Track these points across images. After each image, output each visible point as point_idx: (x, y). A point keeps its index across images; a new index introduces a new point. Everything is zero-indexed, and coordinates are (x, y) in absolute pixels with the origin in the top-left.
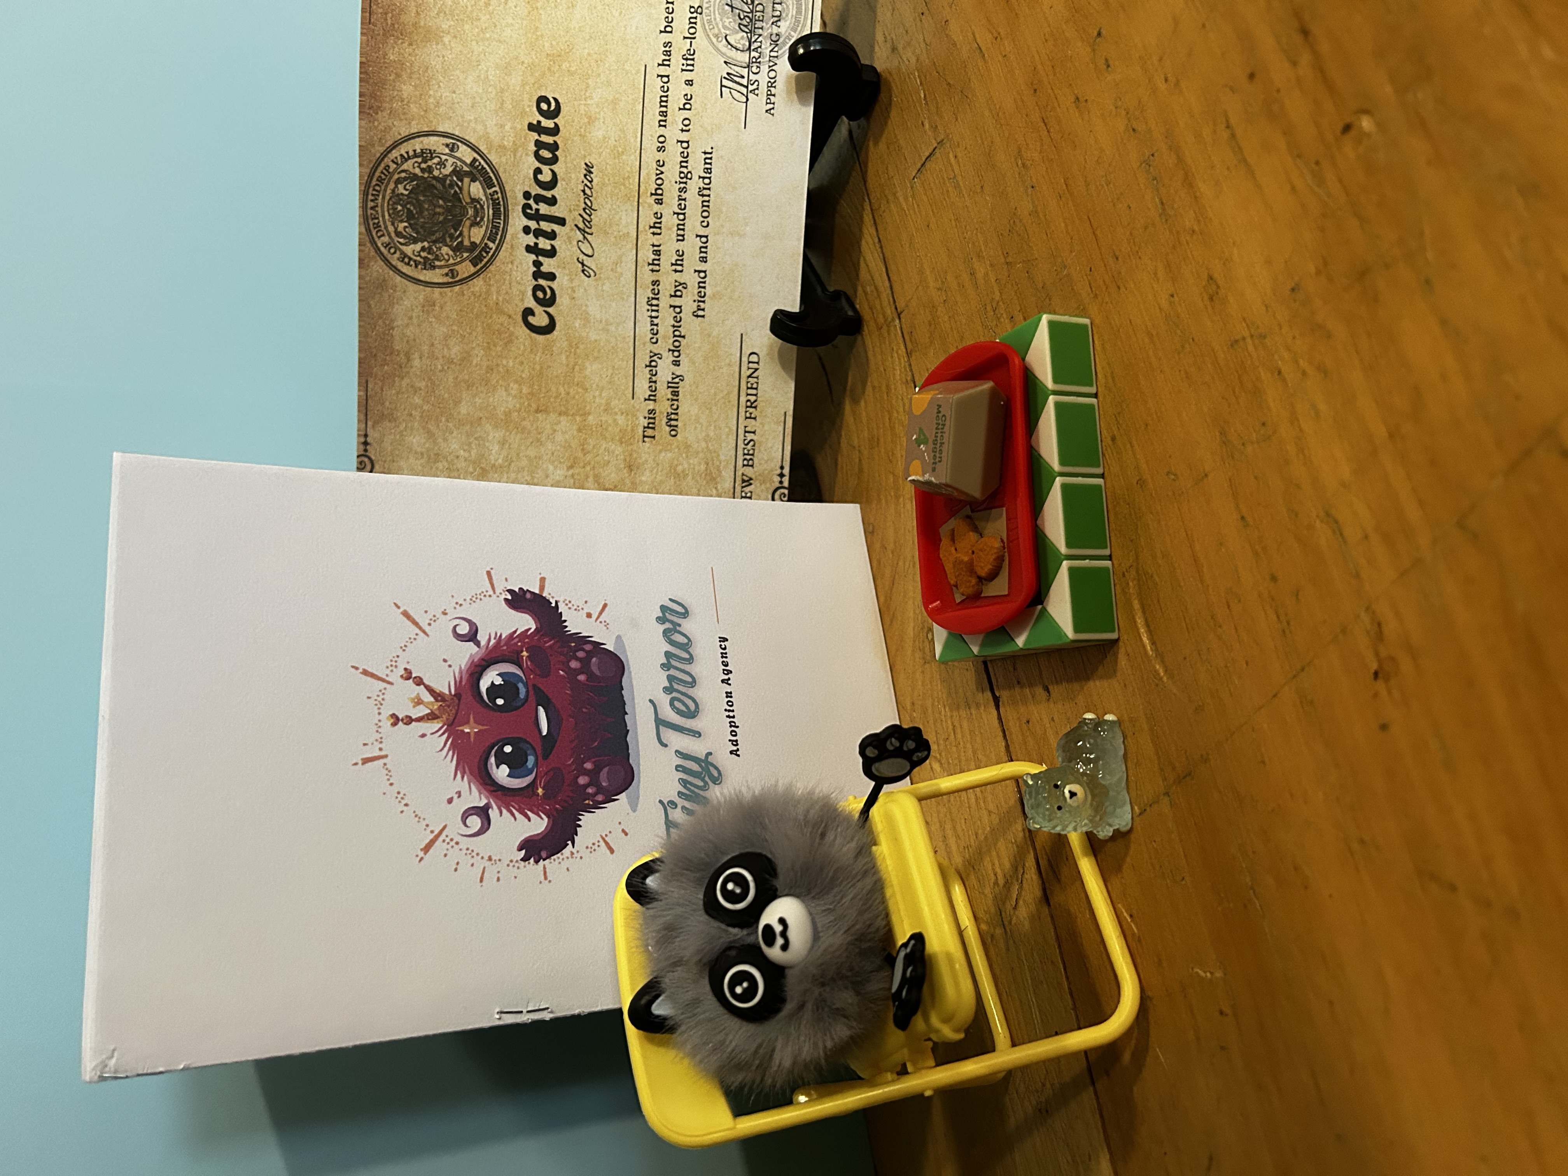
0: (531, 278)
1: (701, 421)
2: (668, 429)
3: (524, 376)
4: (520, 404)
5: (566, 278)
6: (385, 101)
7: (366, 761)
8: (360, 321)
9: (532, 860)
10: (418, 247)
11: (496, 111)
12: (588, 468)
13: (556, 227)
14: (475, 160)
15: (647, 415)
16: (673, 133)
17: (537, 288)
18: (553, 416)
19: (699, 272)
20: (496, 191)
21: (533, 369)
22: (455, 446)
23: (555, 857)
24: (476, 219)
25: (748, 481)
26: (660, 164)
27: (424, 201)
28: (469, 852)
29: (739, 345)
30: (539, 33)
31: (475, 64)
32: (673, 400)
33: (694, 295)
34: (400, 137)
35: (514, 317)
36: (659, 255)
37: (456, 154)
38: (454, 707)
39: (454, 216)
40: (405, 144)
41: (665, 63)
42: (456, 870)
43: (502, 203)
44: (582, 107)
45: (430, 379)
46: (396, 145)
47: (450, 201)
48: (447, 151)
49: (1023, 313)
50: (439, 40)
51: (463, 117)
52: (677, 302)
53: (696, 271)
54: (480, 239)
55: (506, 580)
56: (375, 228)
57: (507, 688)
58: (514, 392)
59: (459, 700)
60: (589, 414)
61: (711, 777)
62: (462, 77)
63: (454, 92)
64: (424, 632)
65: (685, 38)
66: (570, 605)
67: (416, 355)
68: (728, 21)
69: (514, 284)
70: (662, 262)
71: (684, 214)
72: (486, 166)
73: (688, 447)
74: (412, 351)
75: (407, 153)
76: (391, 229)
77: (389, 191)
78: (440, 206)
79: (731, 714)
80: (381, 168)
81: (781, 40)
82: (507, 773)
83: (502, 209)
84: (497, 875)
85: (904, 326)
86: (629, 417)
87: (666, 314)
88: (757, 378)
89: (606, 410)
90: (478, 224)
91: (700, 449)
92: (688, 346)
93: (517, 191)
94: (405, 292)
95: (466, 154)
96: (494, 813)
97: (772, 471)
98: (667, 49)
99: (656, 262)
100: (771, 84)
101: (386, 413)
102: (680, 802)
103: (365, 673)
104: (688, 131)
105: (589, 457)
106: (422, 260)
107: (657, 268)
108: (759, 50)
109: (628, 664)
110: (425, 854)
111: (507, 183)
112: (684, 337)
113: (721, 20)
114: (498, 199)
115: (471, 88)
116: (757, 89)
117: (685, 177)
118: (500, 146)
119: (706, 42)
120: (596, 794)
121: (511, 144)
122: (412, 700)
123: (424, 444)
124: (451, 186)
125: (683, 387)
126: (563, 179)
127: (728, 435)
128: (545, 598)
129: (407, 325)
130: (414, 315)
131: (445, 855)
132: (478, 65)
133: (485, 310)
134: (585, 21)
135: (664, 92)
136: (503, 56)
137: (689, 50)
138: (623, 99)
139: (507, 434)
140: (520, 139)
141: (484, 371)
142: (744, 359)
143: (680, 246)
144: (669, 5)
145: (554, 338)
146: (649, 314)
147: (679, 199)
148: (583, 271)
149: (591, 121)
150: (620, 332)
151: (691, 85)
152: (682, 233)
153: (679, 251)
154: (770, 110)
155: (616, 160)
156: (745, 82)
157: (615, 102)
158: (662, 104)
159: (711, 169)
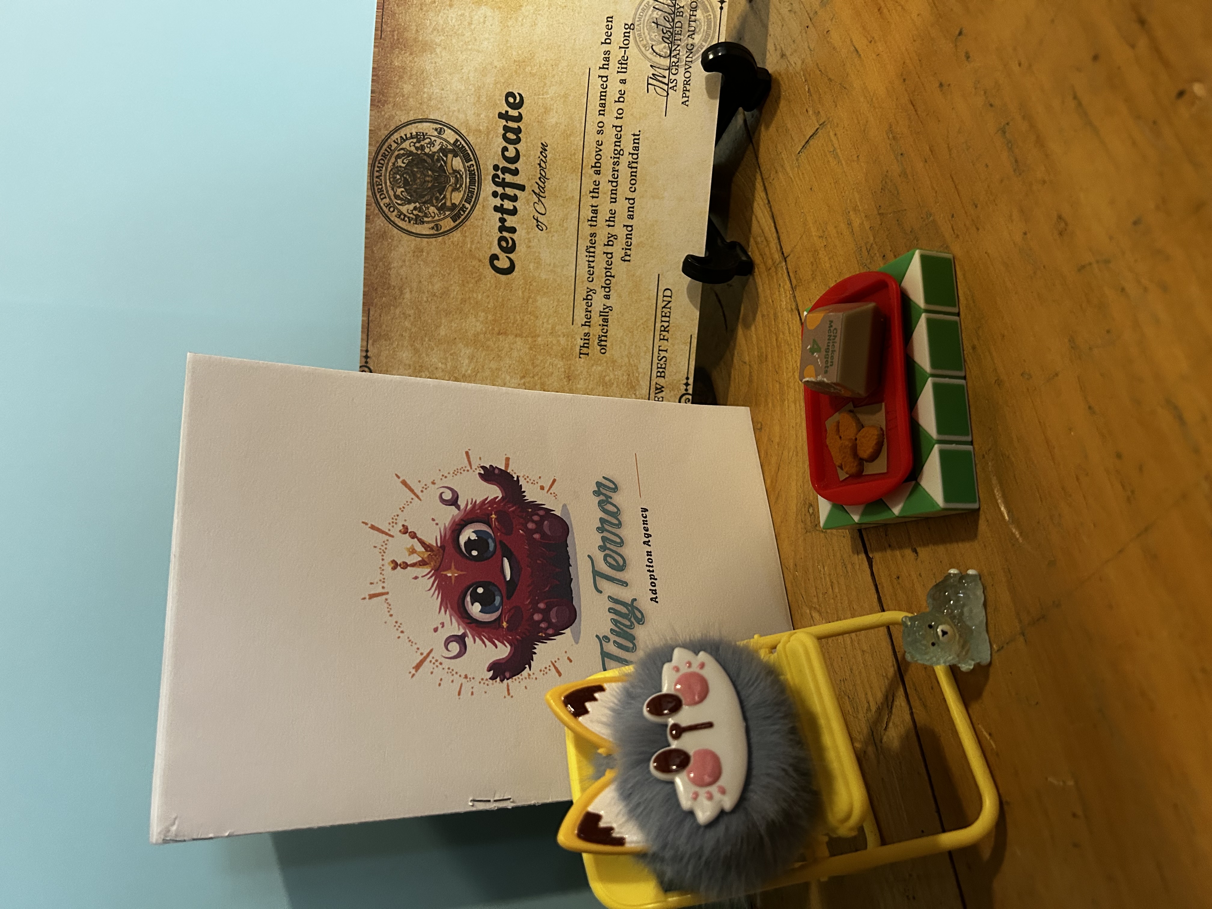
0: (497, 231)
1: (625, 341)
2: (599, 348)
3: (489, 306)
4: (486, 328)
5: (524, 231)
6: (390, 97)
7: (372, 596)
8: (365, 263)
9: (498, 679)
10: (412, 206)
11: (474, 104)
12: (536, 378)
13: (517, 192)
14: (457, 140)
15: (583, 337)
16: (610, 119)
17: (501, 239)
18: (511, 338)
19: (627, 226)
20: (472, 165)
21: (497, 301)
22: (435, 360)
23: (516, 677)
24: (456, 186)
25: (660, 389)
26: (599, 144)
27: (417, 172)
28: (450, 670)
29: (657, 283)
30: (509, 45)
31: (460, 68)
32: (603, 325)
33: (622, 245)
34: (400, 124)
35: (483, 261)
36: (597, 214)
37: (442, 136)
38: (439, 556)
39: (440, 183)
40: (404, 128)
41: (605, 66)
42: (440, 685)
43: (476, 173)
44: (540, 101)
45: (417, 308)
46: (397, 129)
47: (436, 172)
48: (436, 133)
49: (894, 253)
50: (433, 51)
51: (449, 108)
52: (609, 249)
53: (624, 226)
54: (459, 201)
55: (480, 458)
56: (379, 192)
57: (480, 543)
58: (481, 319)
59: (444, 551)
60: (539, 336)
61: (636, 618)
62: (449, 78)
63: (443, 89)
64: (418, 497)
65: (620, 48)
66: (528, 480)
67: (408, 290)
68: (654, 35)
69: (484, 236)
70: (598, 219)
71: (617, 182)
72: (465, 145)
73: (614, 362)
74: (405, 287)
75: (406, 135)
76: (391, 193)
77: (390, 164)
78: (429, 176)
79: (651, 569)
80: (385, 147)
82: (479, 610)
84: (472, 690)
85: (789, 267)
86: (570, 338)
87: (600, 259)
88: (670, 308)
89: (552, 333)
91: (623, 364)
92: (616, 283)
93: (488, 164)
94: (400, 241)
95: (450, 136)
96: (469, 640)
97: (679, 381)
98: (607, 56)
99: (593, 219)
100: (687, 83)
101: (383, 334)
102: (613, 638)
103: (373, 527)
104: (622, 118)
105: (537, 370)
106: (414, 217)
107: (595, 223)
108: (678, 56)
109: (572, 527)
110: (416, 671)
111: (480, 158)
112: (613, 277)
114: (474, 170)
115: (456, 86)
116: (676, 86)
117: (619, 153)
118: (476, 130)
119: (636, 50)
120: (547, 628)
121: (485, 128)
122: (408, 550)
123: (411, 357)
124: (438, 160)
125: (612, 316)
126: (524, 156)
127: (646, 353)
128: (509, 473)
129: (402, 266)
130: (407, 259)
131: (432, 673)
132: (461, 69)
133: (461, 256)
134: (544, 35)
135: (603, 88)
136: (481, 62)
137: (624, 57)
138: (572, 94)
139: (476, 350)
140: (492, 125)
141: (459, 303)
142: (661, 294)
143: (612, 206)
144: (608, 23)
145: (513, 277)
146: (587, 259)
147: (613, 171)
148: (537, 226)
149: (547, 111)
150: (564, 273)
151: (625, 83)
152: (612, 196)
153: (612, 210)
154: (685, 102)
155: (566, 141)
156: (666, 81)
157: (566, 96)
158: (602, 98)
159: (638, 147)
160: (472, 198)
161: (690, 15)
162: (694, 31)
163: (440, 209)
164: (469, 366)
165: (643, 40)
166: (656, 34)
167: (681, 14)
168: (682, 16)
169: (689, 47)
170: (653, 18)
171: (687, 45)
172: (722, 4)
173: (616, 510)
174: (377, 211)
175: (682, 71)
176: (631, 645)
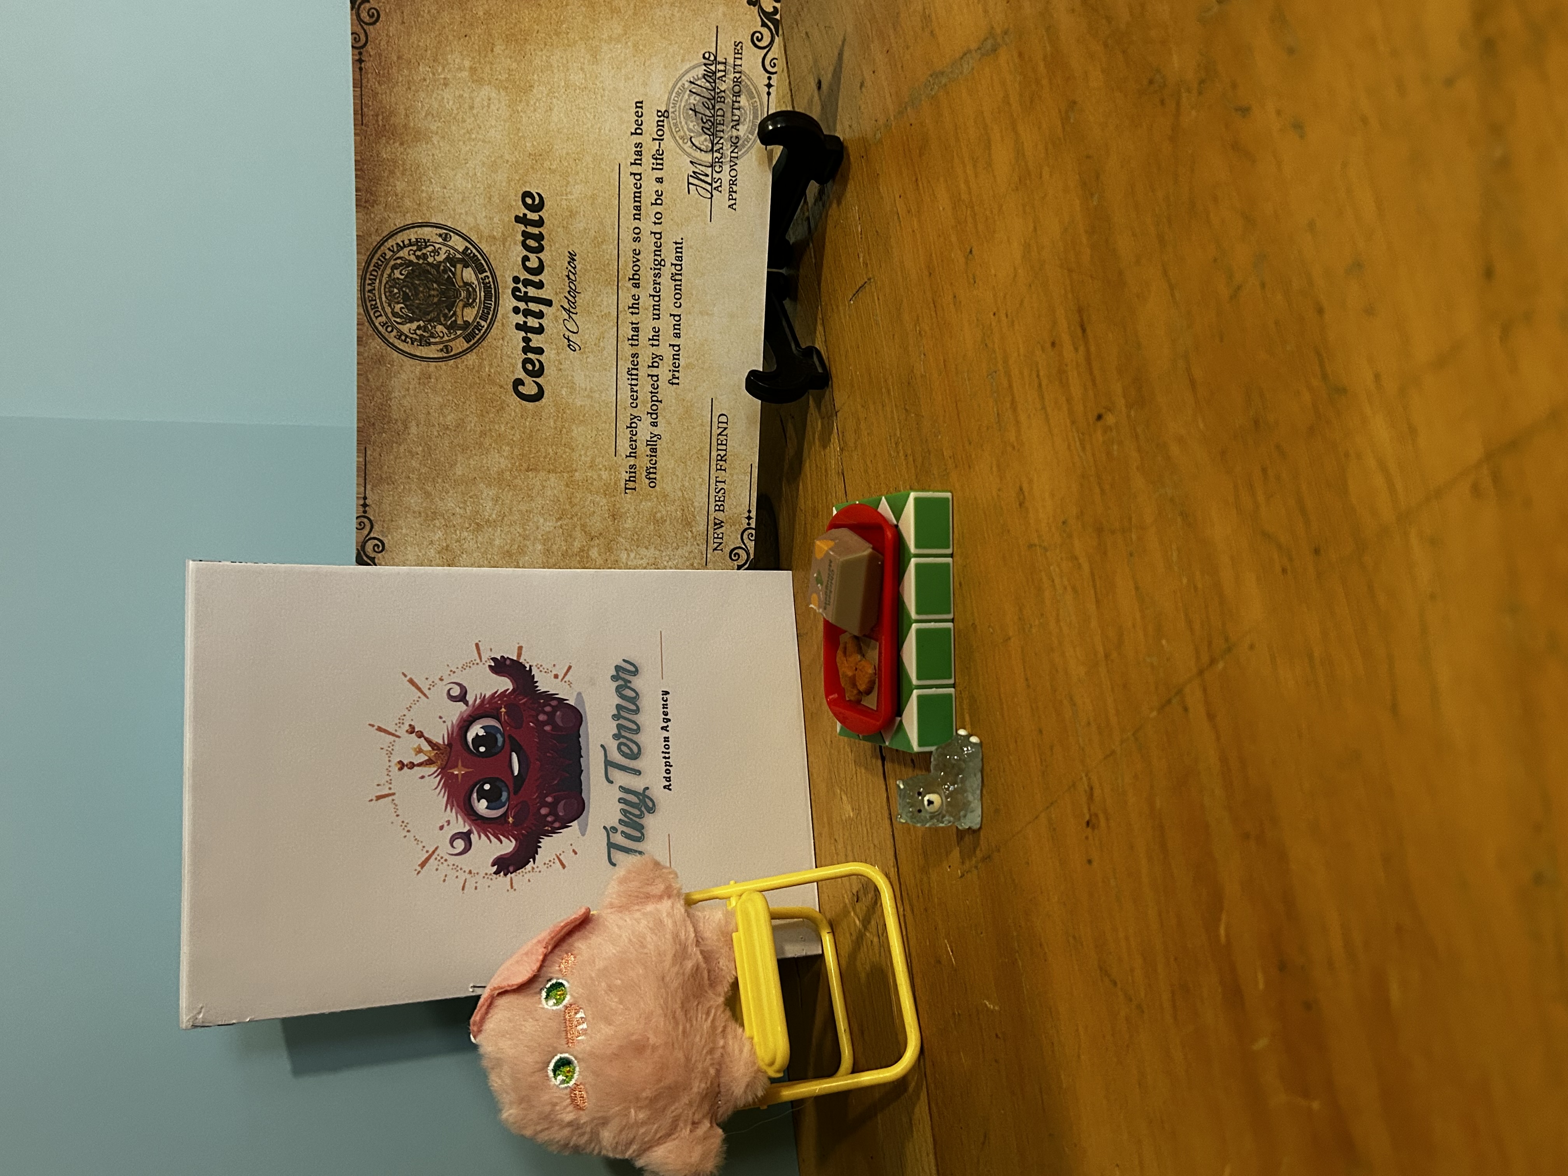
0: (521, 352)
1: (677, 473)
2: (647, 481)
3: (515, 439)
4: (511, 463)
5: (553, 352)
6: (380, 196)
8: (358, 393)
11: (485, 205)
12: (575, 519)
13: (543, 308)
14: (467, 248)
15: (628, 470)
16: (647, 225)
17: (526, 361)
18: (542, 474)
21: (524, 433)
22: (451, 504)
26: (637, 252)
29: (710, 407)
30: (520, 134)
31: (463, 162)
32: (651, 456)
33: (669, 366)
34: (395, 228)
35: (505, 387)
36: (638, 332)
37: (448, 243)
39: (448, 298)
41: (637, 162)
43: (492, 286)
44: (564, 201)
48: (440, 240)
50: (428, 140)
51: (454, 210)
52: (654, 371)
53: (670, 345)
54: (473, 318)
58: (506, 454)
60: (576, 470)
61: (647, 807)
62: (451, 174)
63: (445, 188)
65: (654, 139)
67: (413, 423)
69: (505, 358)
70: (640, 338)
71: (659, 296)
72: (477, 253)
73: (665, 496)
74: (410, 420)
79: (667, 756)
83: (493, 292)
86: (613, 472)
87: (645, 382)
88: (726, 435)
89: (591, 467)
90: (470, 305)
91: (676, 498)
92: (664, 409)
93: (507, 276)
94: (402, 366)
95: (459, 244)
97: (740, 514)
98: (638, 149)
99: (635, 338)
100: (732, 182)
101: (384, 476)
102: (621, 828)
104: (661, 223)
107: (636, 343)
111: (496, 269)
112: (661, 402)
113: (686, 123)
114: (489, 282)
115: (461, 184)
116: (721, 186)
117: (659, 264)
118: (489, 236)
119: (673, 143)
121: (500, 234)
123: (422, 503)
124: (445, 271)
125: (660, 445)
126: (549, 266)
127: (701, 484)
129: (404, 396)
130: (411, 387)
132: (466, 163)
133: (478, 381)
134: (563, 123)
135: (637, 188)
136: (489, 155)
137: (659, 150)
138: (601, 194)
139: (500, 491)
140: (509, 230)
141: (478, 436)
142: (715, 420)
143: (656, 324)
144: (637, 109)
145: (543, 404)
146: (629, 382)
147: (655, 284)
148: (569, 346)
149: (572, 214)
150: (603, 398)
151: (662, 182)
152: (655, 312)
153: (655, 328)
154: (732, 205)
155: (597, 249)
156: (709, 180)
157: (594, 197)
158: (636, 199)
159: (681, 257)
160: (489, 314)
161: (733, 102)
162: (738, 121)
163: (452, 327)
164: (493, 510)
167: (723, 99)
168: (724, 102)
170: (690, 104)
171: (731, 138)
172: (769, 88)
173: (634, 695)
174: (371, 331)
175: (726, 168)
176: (640, 835)
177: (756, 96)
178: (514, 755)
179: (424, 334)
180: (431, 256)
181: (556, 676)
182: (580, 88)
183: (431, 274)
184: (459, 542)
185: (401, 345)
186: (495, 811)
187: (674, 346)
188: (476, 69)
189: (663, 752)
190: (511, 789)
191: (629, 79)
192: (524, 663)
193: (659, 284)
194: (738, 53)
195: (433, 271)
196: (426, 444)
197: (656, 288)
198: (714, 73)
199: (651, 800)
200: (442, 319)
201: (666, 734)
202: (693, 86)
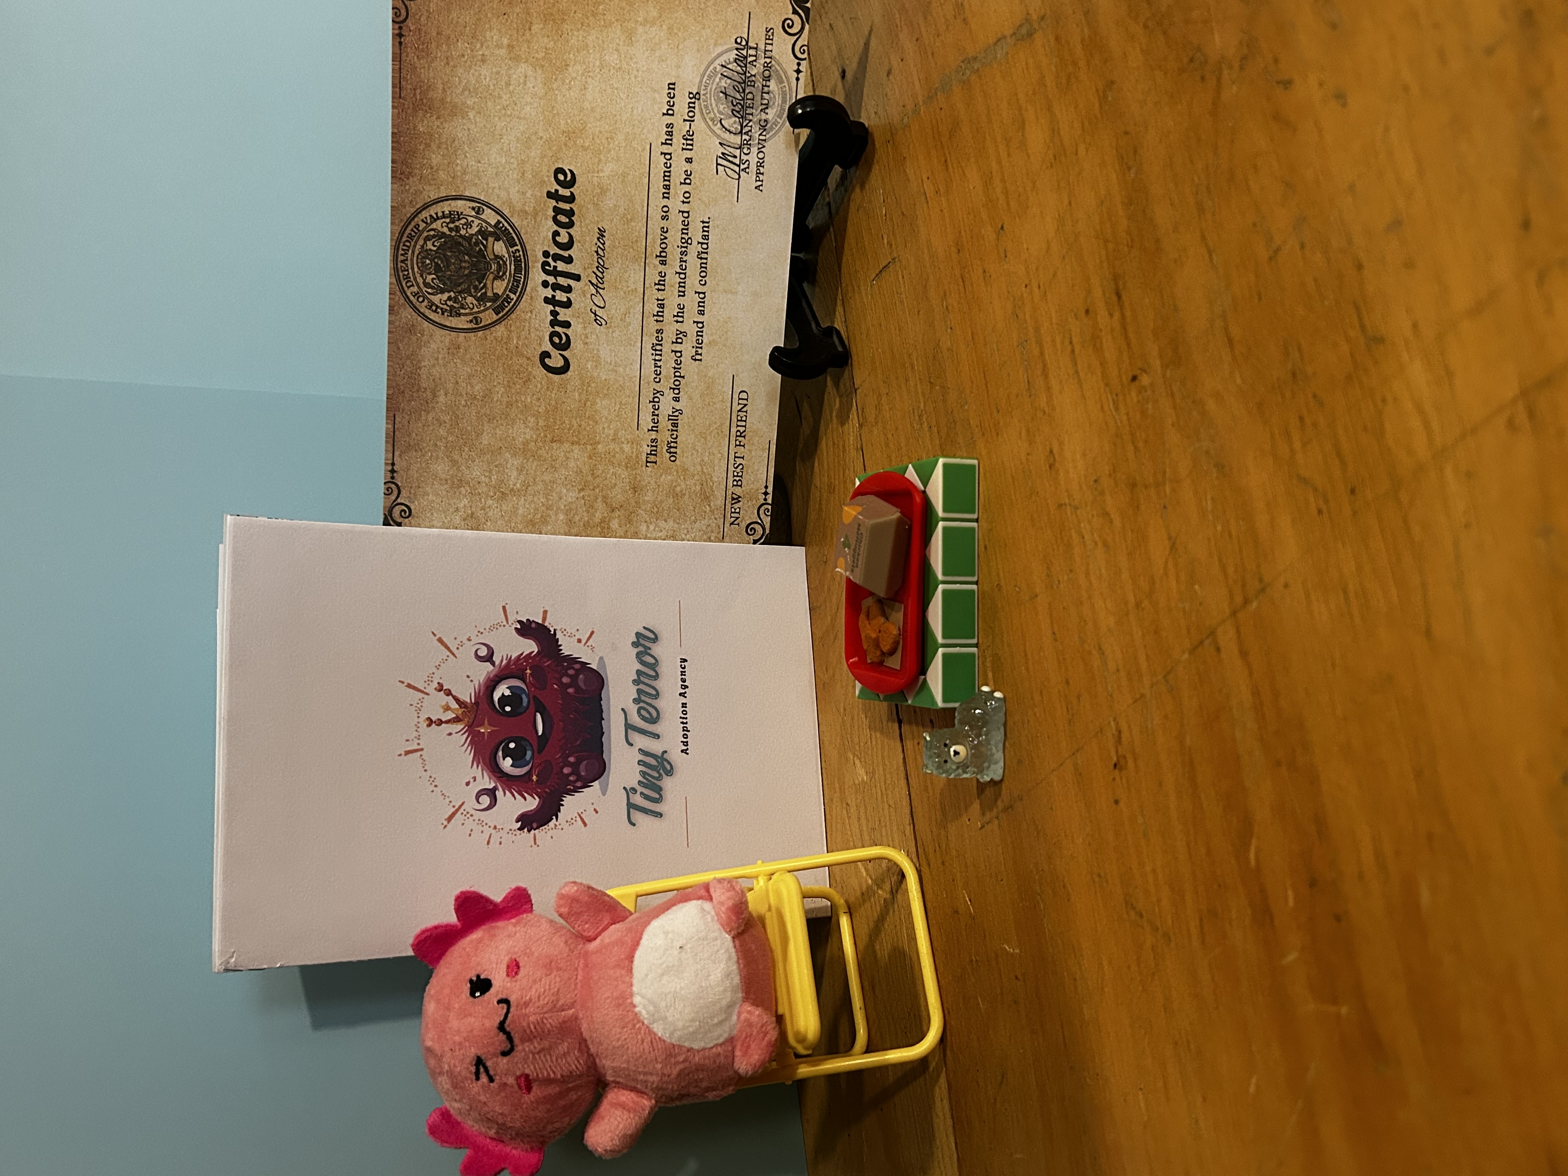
0: (548, 325)
1: (697, 447)
2: (668, 455)
3: (540, 411)
4: (536, 434)
5: (580, 326)
6: (415, 168)
11: (518, 180)
13: (572, 283)
14: (499, 222)
15: (650, 444)
16: (675, 204)
17: (553, 334)
18: (567, 445)
21: (549, 405)
22: (477, 473)
24: (499, 274)
25: (737, 499)
26: (665, 230)
29: (731, 384)
30: (555, 112)
31: (498, 137)
32: (672, 430)
33: (693, 342)
34: (429, 200)
35: (532, 359)
36: (663, 308)
37: (481, 216)
41: (668, 142)
43: (523, 260)
44: (595, 179)
47: (475, 257)
48: (473, 213)
50: (464, 114)
51: (488, 184)
52: (678, 348)
53: (694, 322)
54: (502, 291)
55: (518, 612)
58: (531, 425)
60: (599, 443)
61: (665, 770)
62: (486, 148)
63: (479, 162)
65: (685, 120)
67: (442, 392)
69: (533, 329)
70: (665, 314)
71: (685, 274)
72: (509, 227)
73: (685, 470)
74: (438, 389)
79: (685, 721)
81: (769, 125)
86: (634, 445)
87: (668, 358)
88: (746, 412)
89: (614, 439)
90: (501, 278)
91: (696, 472)
92: (686, 384)
93: (537, 250)
94: (432, 335)
95: (491, 218)
97: (757, 490)
98: (669, 129)
99: (660, 314)
100: (760, 164)
101: (412, 444)
102: (640, 789)
104: (689, 202)
105: (597, 481)
107: (661, 319)
111: (528, 242)
112: (683, 377)
113: (717, 105)
114: (520, 256)
115: (495, 159)
116: (748, 168)
117: (686, 242)
118: (521, 211)
119: (703, 125)
121: (532, 209)
123: (448, 470)
125: (682, 420)
126: (579, 241)
127: (720, 459)
129: (434, 365)
130: (440, 356)
132: (501, 139)
133: (506, 353)
134: (597, 102)
135: (667, 167)
136: (524, 132)
137: (689, 131)
138: (630, 173)
139: (525, 461)
140: (540, 205)
141: (504, 407)
142: (736, 396)
143: (681, 300)
144: (670, 91)
145: (568, 378)
146: (653, 357)
147: (681, 261)
148: (596, 320)
149: (603, 191)
150: (628, 373)
151: (691, 163)
152: (683, 289)
153: (680, 304)
154: (759, 186)
155: (626, 226)
156: (737, 161)
157: (624, 175)
158: (666, 178)
159: (708, 236)
161: (763, 86)
163: (482, 299)
164: (518, 479)
165: (710, 112)
166: (725, 106)
168: (754, 86)
169: (762, 123)
170: (720, 87)
172: (798, 74)
173: (654, 661)
174: (402, 301)
175: (754, 150)
176: (658, 796)
177: (785, 81)
178: (539, 716)
179: (455, 305)
180: (464, 229)
181: (579, 641)
182: (614, 68)
183: (463, 246)
184: (484, 509)
185: (432, 316)
186: (519, 769)
187: (698, 323)
188: (513, 47)
189: (681, 718)
190: (535, 747)
191: (663, 61)
192: (549, 626)
193: (685, 261)
194: (769, 39)
195: (466, 244)
196: (454, 413)
197: (682, 265)
198: (746, 58)
199: (669, 763)
200: (473, 291)
201: (684, 700)
202: (725, 69)
